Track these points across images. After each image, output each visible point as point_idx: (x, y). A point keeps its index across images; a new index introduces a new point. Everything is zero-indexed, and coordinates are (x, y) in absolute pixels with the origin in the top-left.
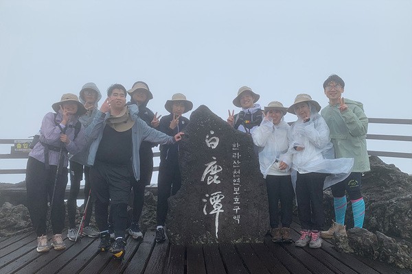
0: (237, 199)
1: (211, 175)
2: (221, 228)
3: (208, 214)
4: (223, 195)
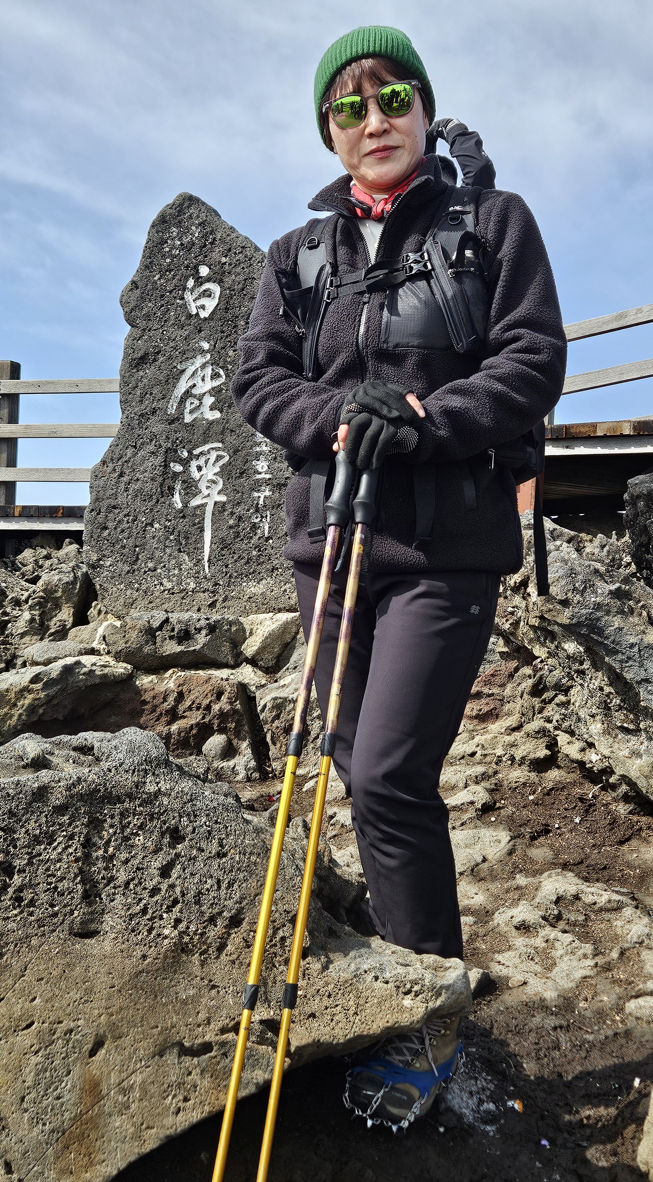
0: (262, 465)
1: (195, 396)
2: (218, 547)
3: (186, 505)
4: (225, 454)
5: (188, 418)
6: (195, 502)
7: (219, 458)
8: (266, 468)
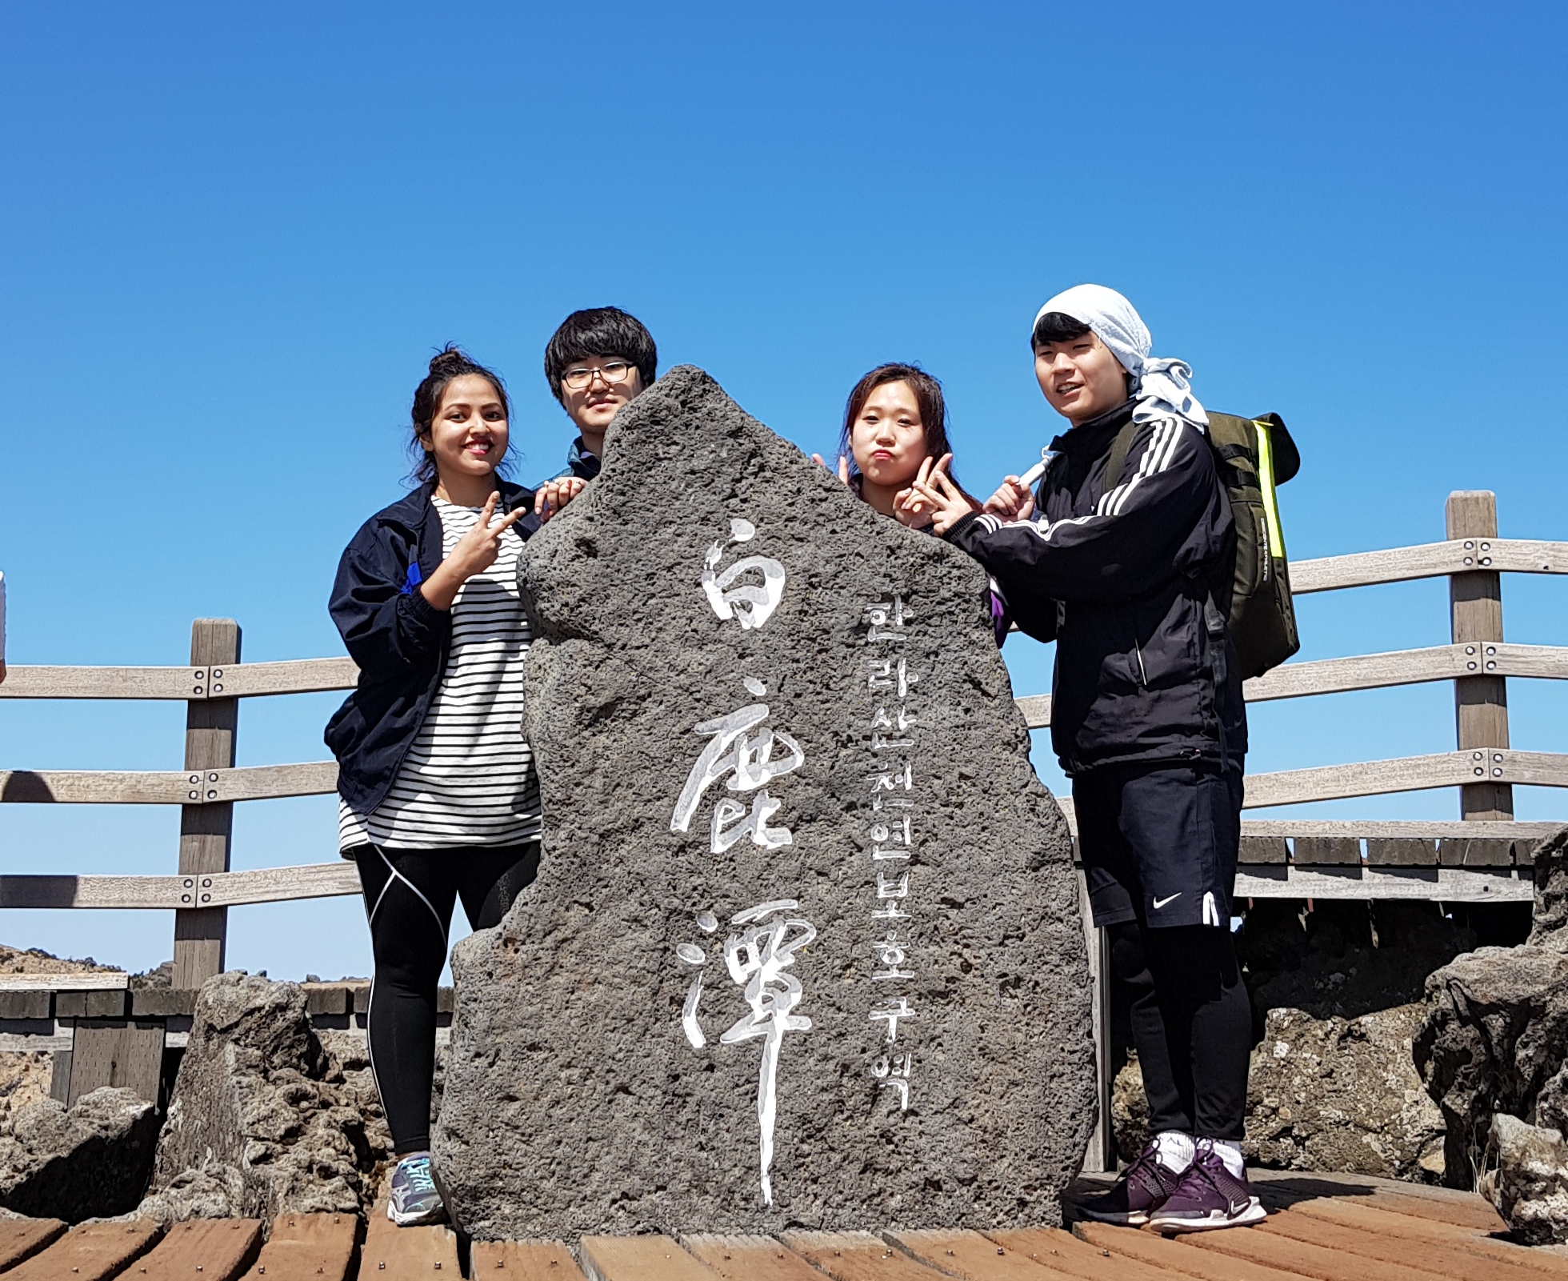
0: (892, 952)
1: (736, 795)
2: (794, 1137)
3: (713, 1039)
4: (807, 925)
5: (719, 845)
6: (739, 1033)
7: (792, 933)
8: (901, 958)
